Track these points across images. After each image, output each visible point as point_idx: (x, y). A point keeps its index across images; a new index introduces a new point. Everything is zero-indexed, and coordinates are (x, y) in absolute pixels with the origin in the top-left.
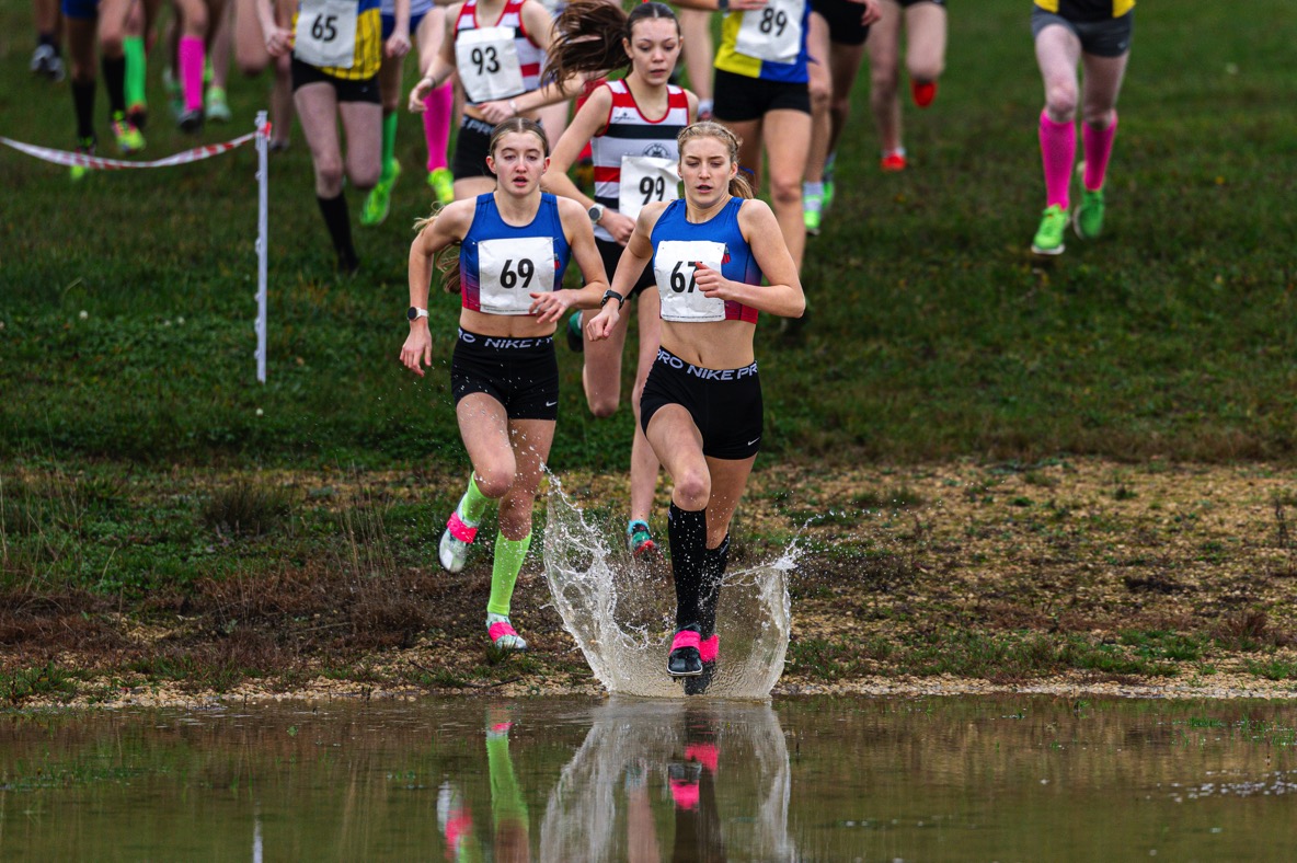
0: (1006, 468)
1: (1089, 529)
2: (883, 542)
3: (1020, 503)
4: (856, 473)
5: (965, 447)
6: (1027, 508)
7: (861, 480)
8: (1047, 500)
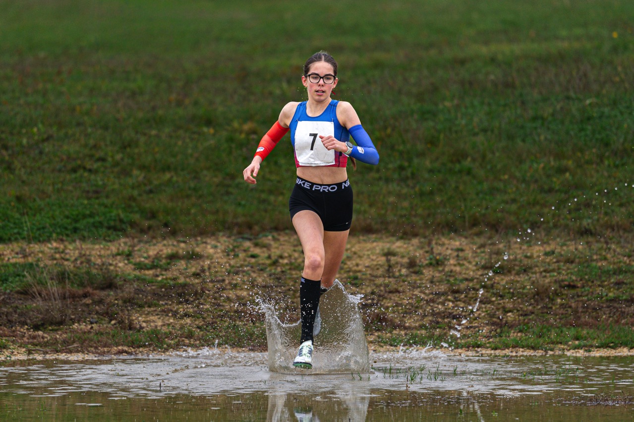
0: (243, 238)
1: (290, 269)
2: (184, 277)
3: (253, 256)
4: (165, 242)
5: (221, 228)
6: (256, 259)
7: (169, 245)
8: (266, 255)
